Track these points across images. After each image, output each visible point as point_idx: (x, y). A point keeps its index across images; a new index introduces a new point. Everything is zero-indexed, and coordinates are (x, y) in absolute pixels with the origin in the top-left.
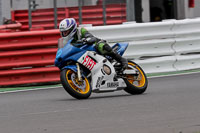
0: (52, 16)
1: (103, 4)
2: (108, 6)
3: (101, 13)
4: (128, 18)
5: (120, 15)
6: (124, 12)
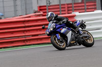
0: (59, 8)
1: (85, 1)
2: (87, 3)
3: (84, 6)
4: (97, 8)
5: (94, 7)
6: (95, 5)
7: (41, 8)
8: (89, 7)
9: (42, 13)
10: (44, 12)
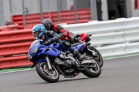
0: (39, 18)
1: (75, 9)
2: (78, 10)
3: (74, 15)
4: (93, 18)
5: (87, 16)
6: (89, 14)
7: (16, 19)
8: (82, 17)
9: (16, 25)
10: (19, 24)
